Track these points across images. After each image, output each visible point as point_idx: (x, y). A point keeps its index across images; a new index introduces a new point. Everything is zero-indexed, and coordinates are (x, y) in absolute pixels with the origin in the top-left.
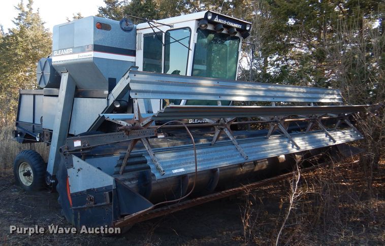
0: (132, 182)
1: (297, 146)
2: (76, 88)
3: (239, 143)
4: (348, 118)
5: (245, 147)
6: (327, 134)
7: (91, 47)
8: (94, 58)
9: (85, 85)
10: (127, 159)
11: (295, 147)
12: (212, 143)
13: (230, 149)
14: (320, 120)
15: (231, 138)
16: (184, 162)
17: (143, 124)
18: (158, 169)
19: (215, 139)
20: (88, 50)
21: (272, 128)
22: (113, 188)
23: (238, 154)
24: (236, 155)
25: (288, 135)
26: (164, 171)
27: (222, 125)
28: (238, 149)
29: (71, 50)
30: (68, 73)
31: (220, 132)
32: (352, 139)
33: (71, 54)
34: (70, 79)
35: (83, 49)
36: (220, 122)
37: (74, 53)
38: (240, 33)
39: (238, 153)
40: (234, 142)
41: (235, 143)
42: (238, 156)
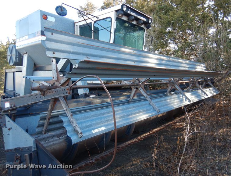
0: (61, 137)
1: (189, 99)
2: (35, 65)
3: (152, 98)
4: (210, 80)
5: (156, 102)
6: (202, 91)
7: (40, 33)
8: (41, 40)
9: (40, 62)
10: (49, 119)
11: (187, 100)
12: (130, 99)
13: (145, 105)
14: (197, 82)
15: (145, 95)
16: (106, 119)
17: (60, 83)
18: (76, 131)
19: (132, 96)
20: (38, 35)
21: (170, 87)
22: (33, 150)
23: (151, 109)
24: (150, 110)
25: (182, 92)
26: (81, 133)
27: (137, 85)
28: (151, 104)
29: (27, 37)
30: (27, 54)
31: (136, 91)
32: (215, 94)
33: (27, 39)
34: (29, 58)
35: (34, 35)
36: (136, 83)
37: (29, 38)
38: (145, 25)
39: (151, 107)
40: (147, 98)
41: (149, 99)
42: (152, 110)
